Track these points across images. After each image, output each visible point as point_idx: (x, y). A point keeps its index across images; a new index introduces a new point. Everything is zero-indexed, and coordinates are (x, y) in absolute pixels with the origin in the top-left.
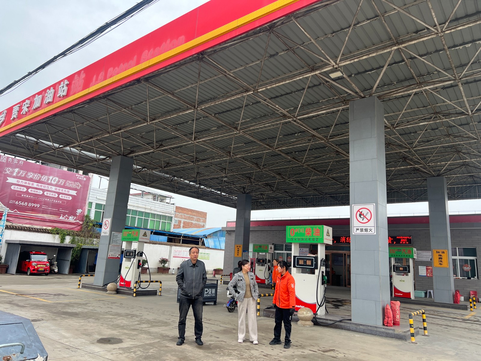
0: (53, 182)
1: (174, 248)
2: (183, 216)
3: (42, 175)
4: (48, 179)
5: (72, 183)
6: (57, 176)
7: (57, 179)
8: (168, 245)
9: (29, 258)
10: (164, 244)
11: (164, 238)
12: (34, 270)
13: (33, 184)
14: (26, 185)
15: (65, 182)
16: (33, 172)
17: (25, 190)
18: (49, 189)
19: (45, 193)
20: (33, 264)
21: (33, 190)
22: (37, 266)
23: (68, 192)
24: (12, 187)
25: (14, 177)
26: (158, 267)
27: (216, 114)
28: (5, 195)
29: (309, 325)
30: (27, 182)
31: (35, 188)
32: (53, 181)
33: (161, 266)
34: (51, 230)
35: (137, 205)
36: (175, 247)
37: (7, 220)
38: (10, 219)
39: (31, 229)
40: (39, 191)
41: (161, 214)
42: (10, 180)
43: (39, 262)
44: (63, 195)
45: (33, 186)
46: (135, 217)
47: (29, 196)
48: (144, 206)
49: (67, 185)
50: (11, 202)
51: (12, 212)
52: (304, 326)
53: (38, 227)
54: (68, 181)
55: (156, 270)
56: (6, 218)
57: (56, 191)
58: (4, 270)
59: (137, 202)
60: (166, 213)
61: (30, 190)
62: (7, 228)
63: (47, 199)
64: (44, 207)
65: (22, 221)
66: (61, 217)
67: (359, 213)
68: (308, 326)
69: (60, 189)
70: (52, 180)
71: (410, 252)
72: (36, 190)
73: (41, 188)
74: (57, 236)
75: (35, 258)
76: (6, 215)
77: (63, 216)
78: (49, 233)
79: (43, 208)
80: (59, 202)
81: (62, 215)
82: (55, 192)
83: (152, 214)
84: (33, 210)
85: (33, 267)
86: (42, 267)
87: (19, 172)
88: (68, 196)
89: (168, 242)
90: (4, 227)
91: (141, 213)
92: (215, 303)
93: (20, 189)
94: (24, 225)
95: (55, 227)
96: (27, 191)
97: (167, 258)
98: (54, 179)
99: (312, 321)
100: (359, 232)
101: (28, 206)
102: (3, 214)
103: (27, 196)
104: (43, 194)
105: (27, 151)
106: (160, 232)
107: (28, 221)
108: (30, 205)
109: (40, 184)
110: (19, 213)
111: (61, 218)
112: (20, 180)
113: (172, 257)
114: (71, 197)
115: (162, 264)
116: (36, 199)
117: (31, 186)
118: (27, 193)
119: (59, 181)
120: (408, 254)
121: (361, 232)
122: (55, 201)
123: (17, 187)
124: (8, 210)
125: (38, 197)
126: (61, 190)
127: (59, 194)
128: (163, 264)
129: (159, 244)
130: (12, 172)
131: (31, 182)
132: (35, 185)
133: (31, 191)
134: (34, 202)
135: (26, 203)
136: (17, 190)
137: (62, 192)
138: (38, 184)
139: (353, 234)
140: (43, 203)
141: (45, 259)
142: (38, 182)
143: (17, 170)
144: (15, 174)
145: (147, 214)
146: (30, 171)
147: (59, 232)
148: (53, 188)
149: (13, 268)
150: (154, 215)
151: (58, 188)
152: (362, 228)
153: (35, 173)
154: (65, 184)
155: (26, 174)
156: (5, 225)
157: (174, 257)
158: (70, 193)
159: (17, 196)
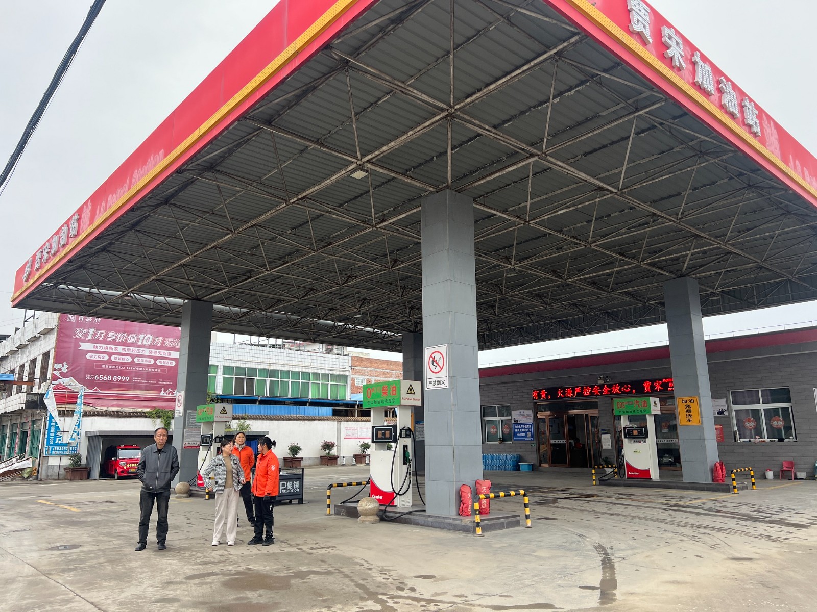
0: (145, 343)
1: (344, 424)
2: (374, 373)
3: (128, 335)
4: (138, 339)
5: (173, 342)
6: (151, 334)
7: (151, 337)
8: (334, 420)
9: (115, 455)
10: (328, 420)
11: (329, 410)
12: (122, 472)
13: (116, 349)
14: (106, 351)
15: (164, 340)
16: (116, 331)
17: (106, 357)
18: (141, 354)
19: (136, 360)
20: (121, 463)
21: (118, 357)
22: (127, 466)
23: (169, 354)
24: (88, 356)
25: (89, 342)
26: (321, 457)
27: (293, 229)
28: (79, 367)
29: (369, 521)
30: (109, 346)
31: (121, 354)
32: (145, 341)
33: (324, 453)
34: (148, 413)
35: (288, 362)
36: (346, 423)
37: (85, 404)
38: (90, 401)
39: (120, 413)
40: (126, 357)
41: (328, 372)
42: (84, 346)
43: (130, 460)
44: (163, 361)
45: (117, 352)
46: (288, 382)
47: (113, 367)
48: (300, 364)
49: (167, 344)
50: (88, 377)
51: (91, 391)
52: (362, 522)
53: (131, 410)
54: (167, 339)
55: (318, 461)
56: (83, 401)
57: (151, 355)
58: (85, 474)
59: (288, 358)
60: (337, 371)
61: (113, 358)
62: (86, 414)
63: (139, 368)
64: (135, 380)
65: (107, 402)
66: (163, 392)
67: (431, 359)
68: (367, 523)
69: (156, 352)
70: (143, 340)
71: (647, 404)
72: (122, 357)
73: (128, 353)
74: (159, 421)
75: (123, 454)
76: (83, 397)
77: (164, 391)
78: (146, 417)
79: (134, 382)
80: (156, 370)
81: (163, 389)
82: (149, 357)
83: (313, 374)
84: (120, 385)
85: (121, 468)
86: (134, 467)
87: (95, 334)
88: (169, 361)
89: (333, 416)
90: (82, 414)
91: (296, 374)
92: (301, 502)
93: (99, 357)
94: (111, 409)
95: (155, 407)
96: (110, 359)
97: (333, 440)
98: (146, 338)
99: (378, 516)
100: (431, 385)
101: (112, 380)
102: (79, 396)
103: (110, 367)
104: (133, 361)
105: (76, 307)
106: (320, 401)
107: (115, 402)
108: (115, 378)
109: (126, 348)
110: (100, 392)
111: (163, 394)
112: (98, 345)
113: (342, 438)
114: (173, 362)
115: (325, 451)
116: (123, 369)
117: (115, 351)
118: (109, 362)
119: (154, 340)
120: (642, 408)
121: (434, 386)
122: (150, 370)
123: (94, 354)
124: (85, 390)
125: (126, 367)
126: (158, 353)
127: (156, 358)
128: (327, 451)
129: (319, 420)
130: (86, 335)
131: (114, 347)
132: (120, 349)
133: (115, 358)
134: (121, 374)
135: (110, 378)
136: (95, 359)
137: (159, 356)
138: (124, 347)
139: (426, 389)
140: (133, 375)
141: (138, 455)
142: (124, 344)
143: (92, 331)
144: (90, 337)
145: (306, 375)
146: (111, 331)
147: (161, 414)
148: (147, 352)
149: (96, 473)
150: (316, 376)
151: (153, 350)
152: (434, 380)
153: (119, 332)
154: (163, 343)
155: (106, 334)
156: (82, 411)
157: (345, 438)
158: (172, 356)
159: (96, 368)
